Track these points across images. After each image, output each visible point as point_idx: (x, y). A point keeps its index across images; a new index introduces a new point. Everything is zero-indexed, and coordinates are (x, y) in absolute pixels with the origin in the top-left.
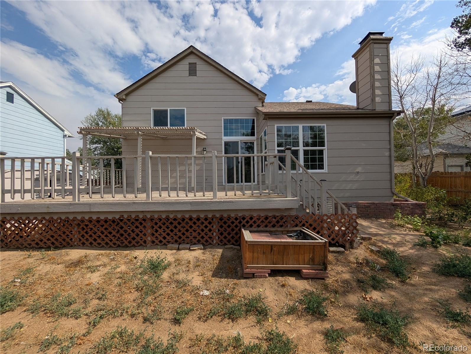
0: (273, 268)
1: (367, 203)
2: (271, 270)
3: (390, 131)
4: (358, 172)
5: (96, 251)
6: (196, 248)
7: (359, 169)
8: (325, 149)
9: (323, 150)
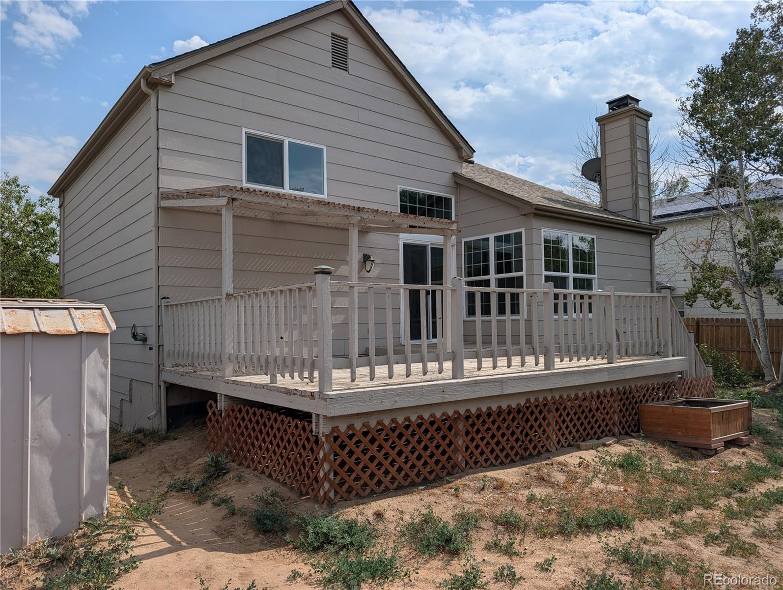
0: (725, 440)
2: (725, 442)
3: (651, 255)
5: (513, 469)
6: (611, 442)
8: (594, 278)
9: (592, 280)
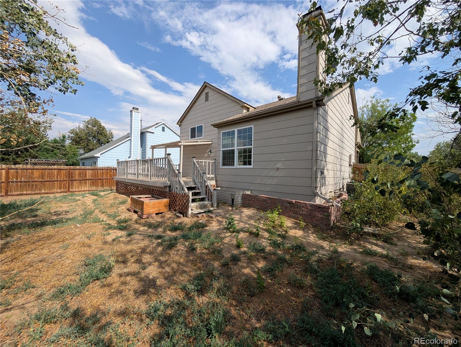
1: (266, 197)
4: (278, 169)
7: (279, 165)
8: (252, 148)
